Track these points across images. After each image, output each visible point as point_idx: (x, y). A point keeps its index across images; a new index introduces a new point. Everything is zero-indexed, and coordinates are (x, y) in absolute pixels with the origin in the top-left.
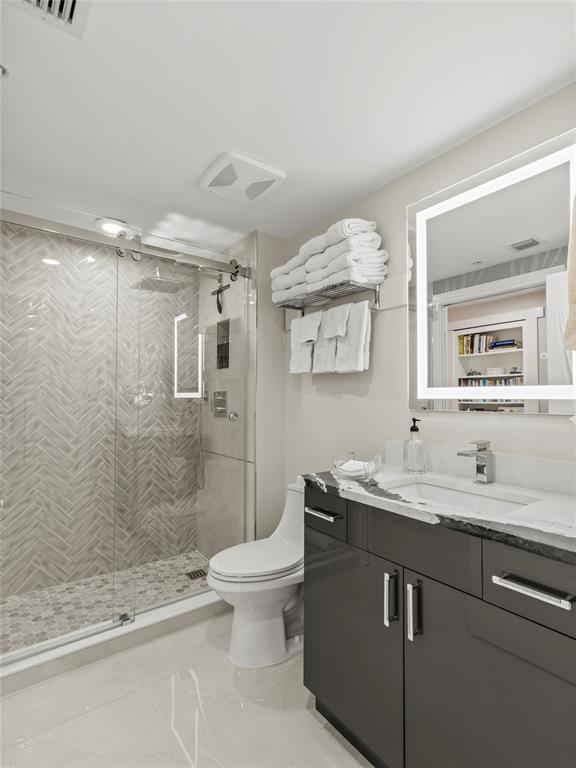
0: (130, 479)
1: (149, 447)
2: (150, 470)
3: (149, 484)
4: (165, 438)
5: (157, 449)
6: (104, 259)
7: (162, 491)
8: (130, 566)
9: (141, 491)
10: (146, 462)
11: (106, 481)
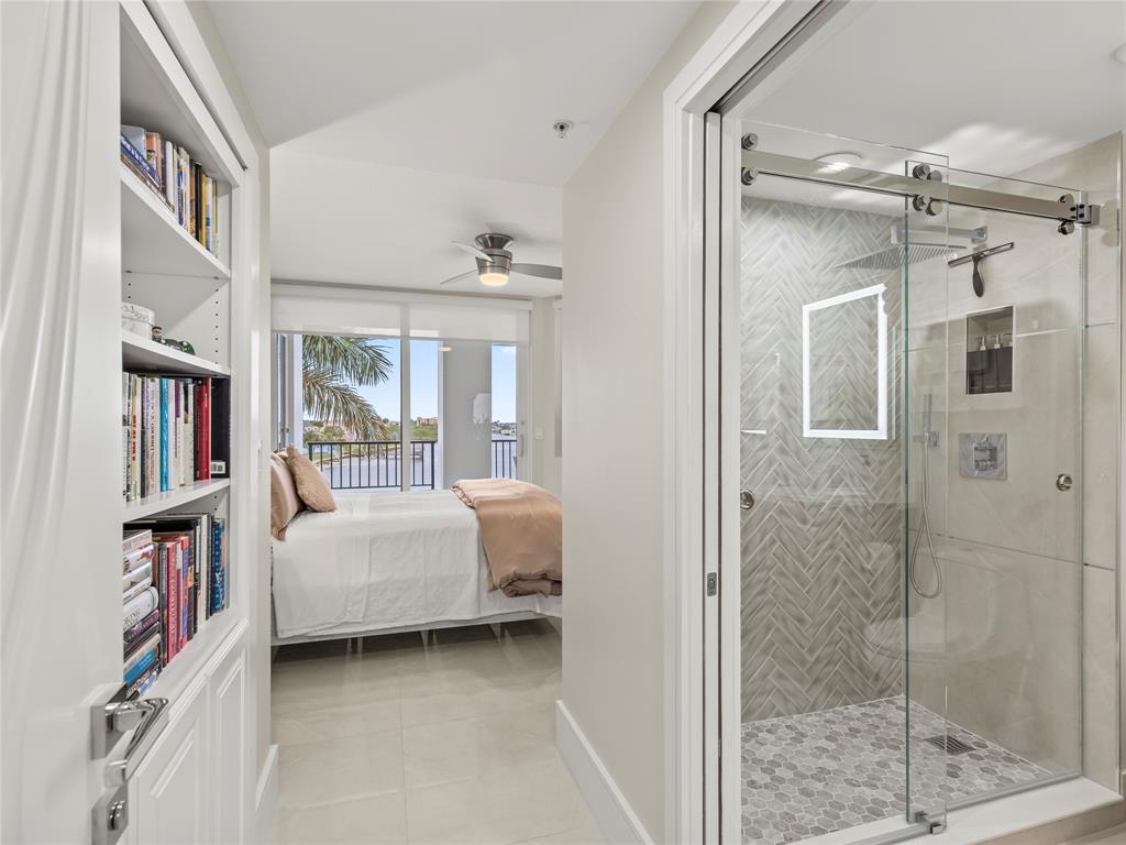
0: (811, 571)
1: (834, 523)
2: (837, 559)
3: (835, 582)
4: (856, 507)
5: (845, 525)
6: (775, 225)
7: (853, 593)
8: (813, 708)
9: (825, 593)
10: (832, 547)
11: (782, 574)
